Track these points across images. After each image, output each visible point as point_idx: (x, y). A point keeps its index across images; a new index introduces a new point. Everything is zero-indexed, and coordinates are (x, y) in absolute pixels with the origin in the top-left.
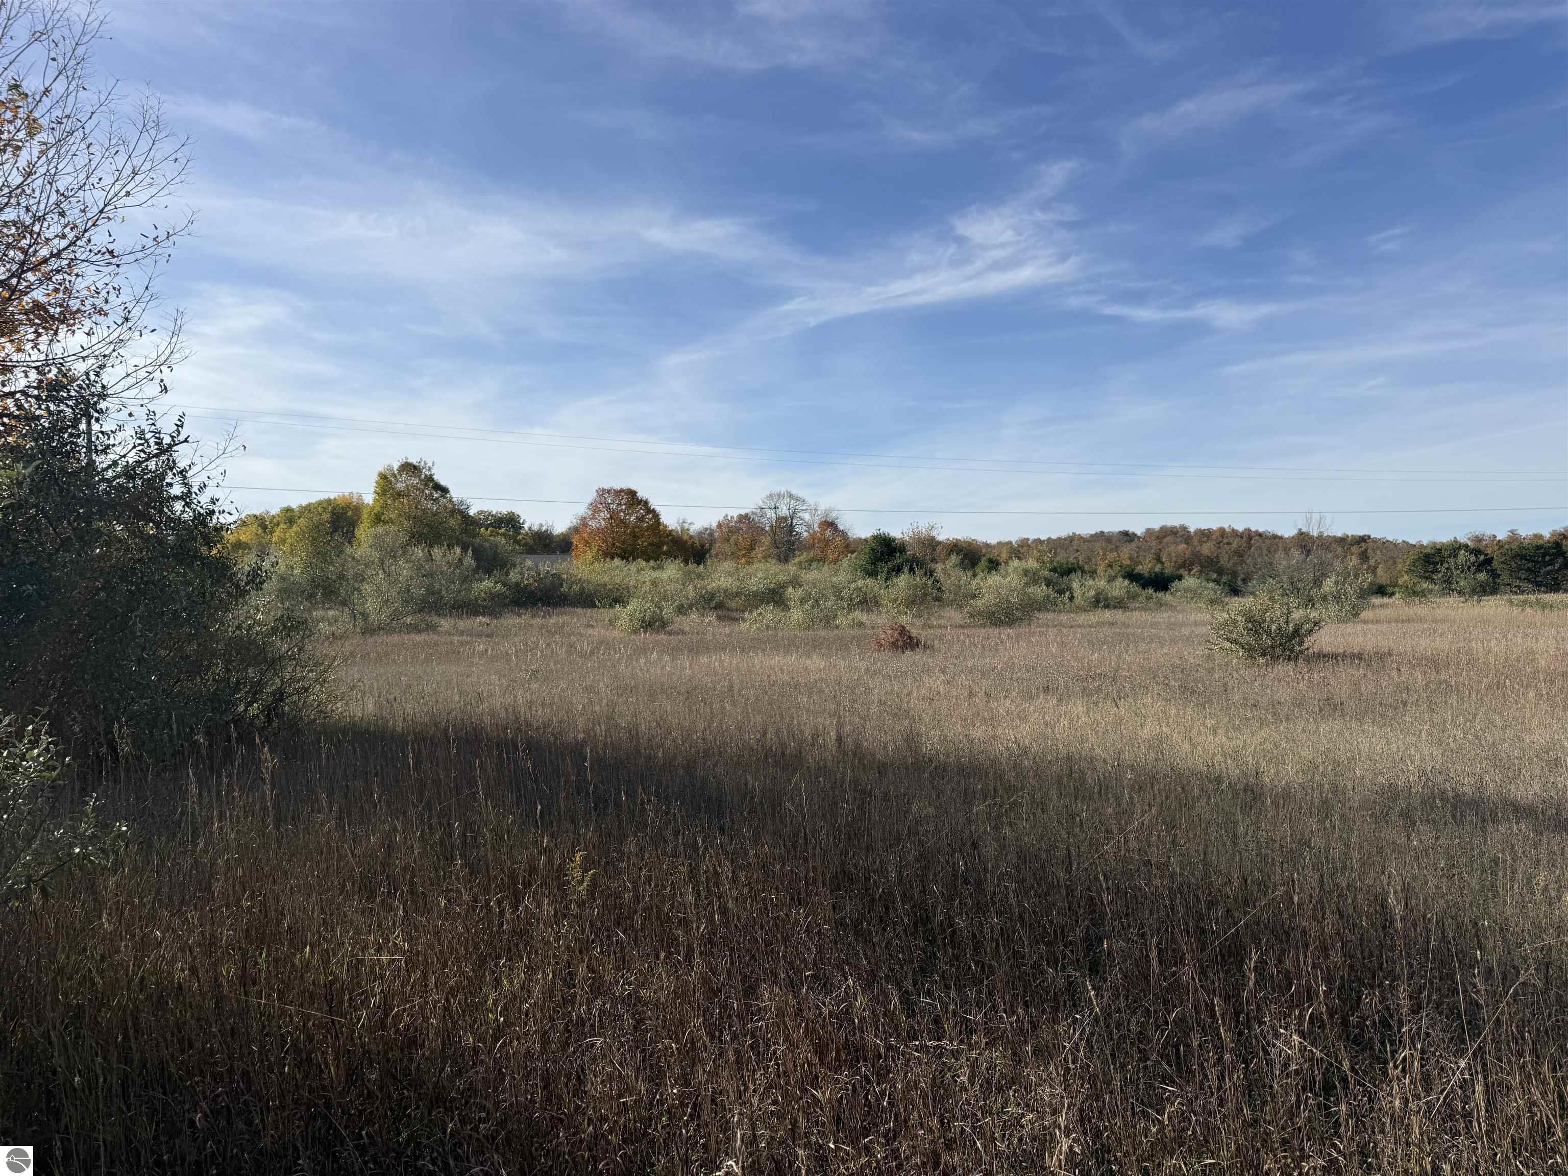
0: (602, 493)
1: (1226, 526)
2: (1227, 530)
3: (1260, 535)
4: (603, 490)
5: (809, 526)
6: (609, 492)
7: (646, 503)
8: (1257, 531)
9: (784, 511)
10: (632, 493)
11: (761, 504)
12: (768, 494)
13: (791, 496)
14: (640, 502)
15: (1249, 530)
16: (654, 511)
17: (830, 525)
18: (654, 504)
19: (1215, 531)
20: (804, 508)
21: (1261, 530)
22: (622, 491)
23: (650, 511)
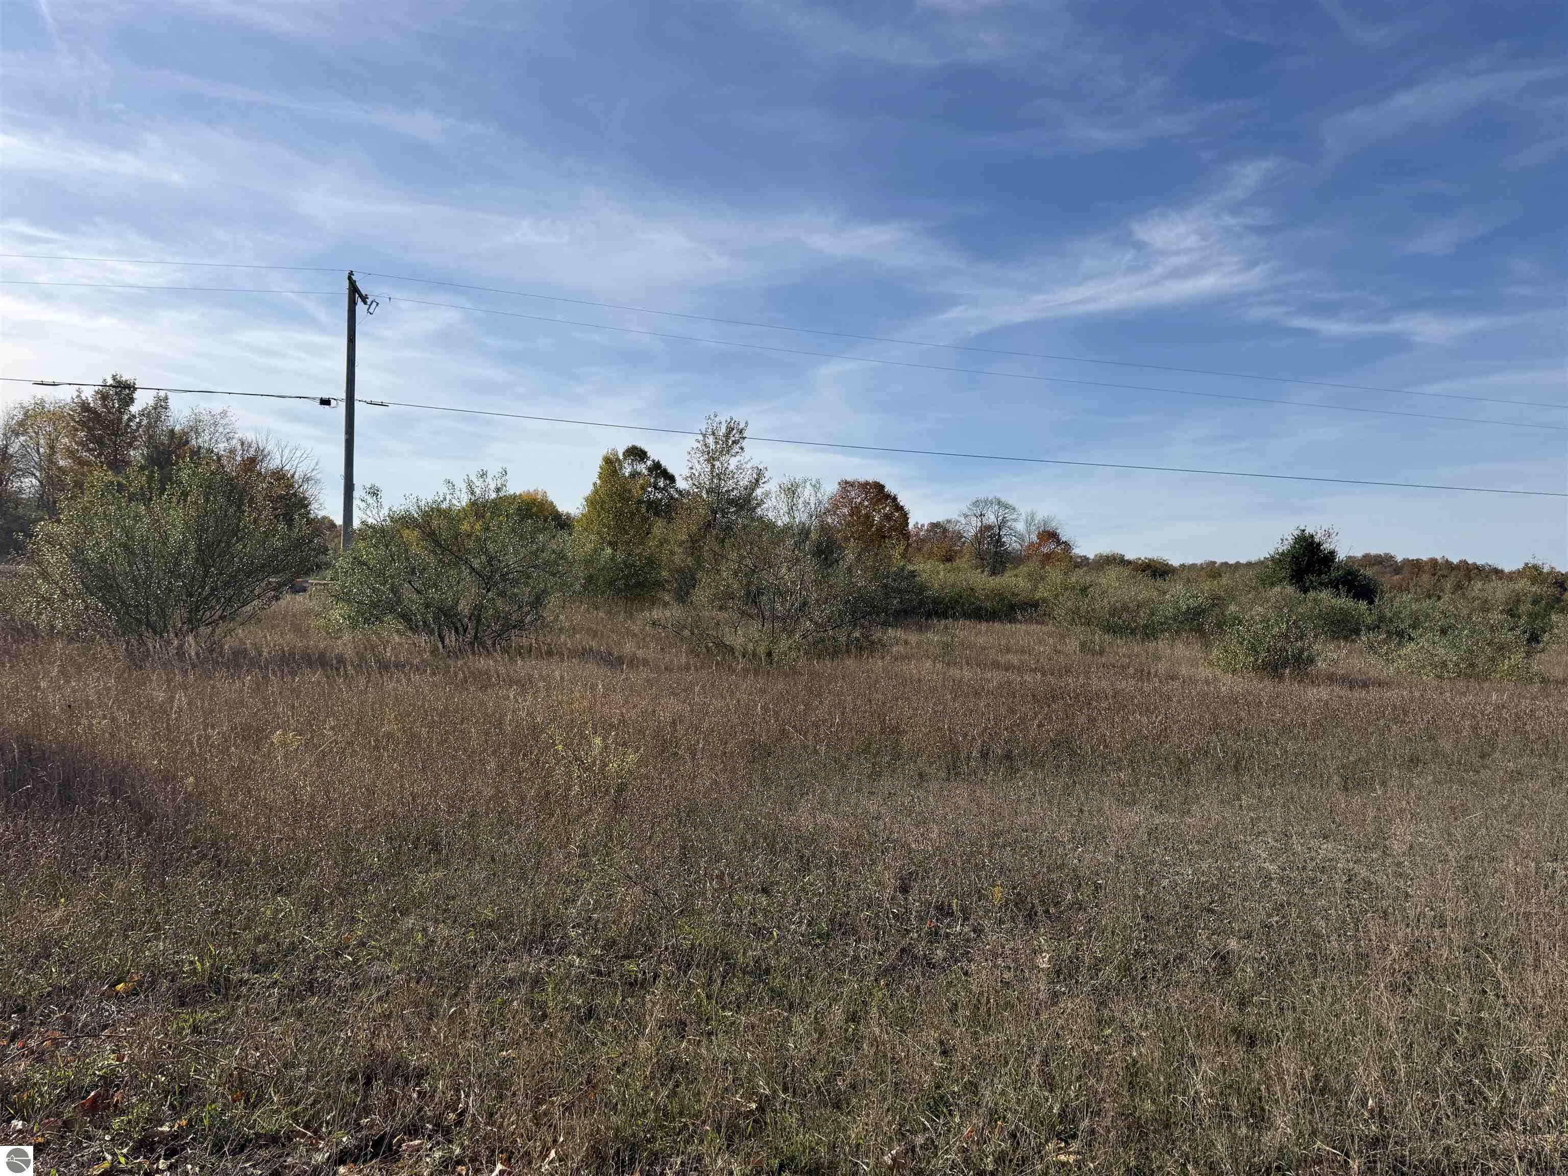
0: (846, 485)
1: (1438, 557)
2: (1440, 561)
3: (1478, 568)
4: (846, 482)
5: (1021, 538)
6: (852, 484)
7: (895, 499)
8: (1475, 564)
9: (991, 518)
10: (879, 487)
11: (966, 511)
12: (974, 500)
13: (999, 503)
14: (888, 496)
15: (1465, 562)
16: (902, 508)
17: (1050, 535)
18: (902, 500)
19: (1426, 563)
20: (1014, 516)
21: (1479, 562)
22: (867, 483)
23: (900, 508)
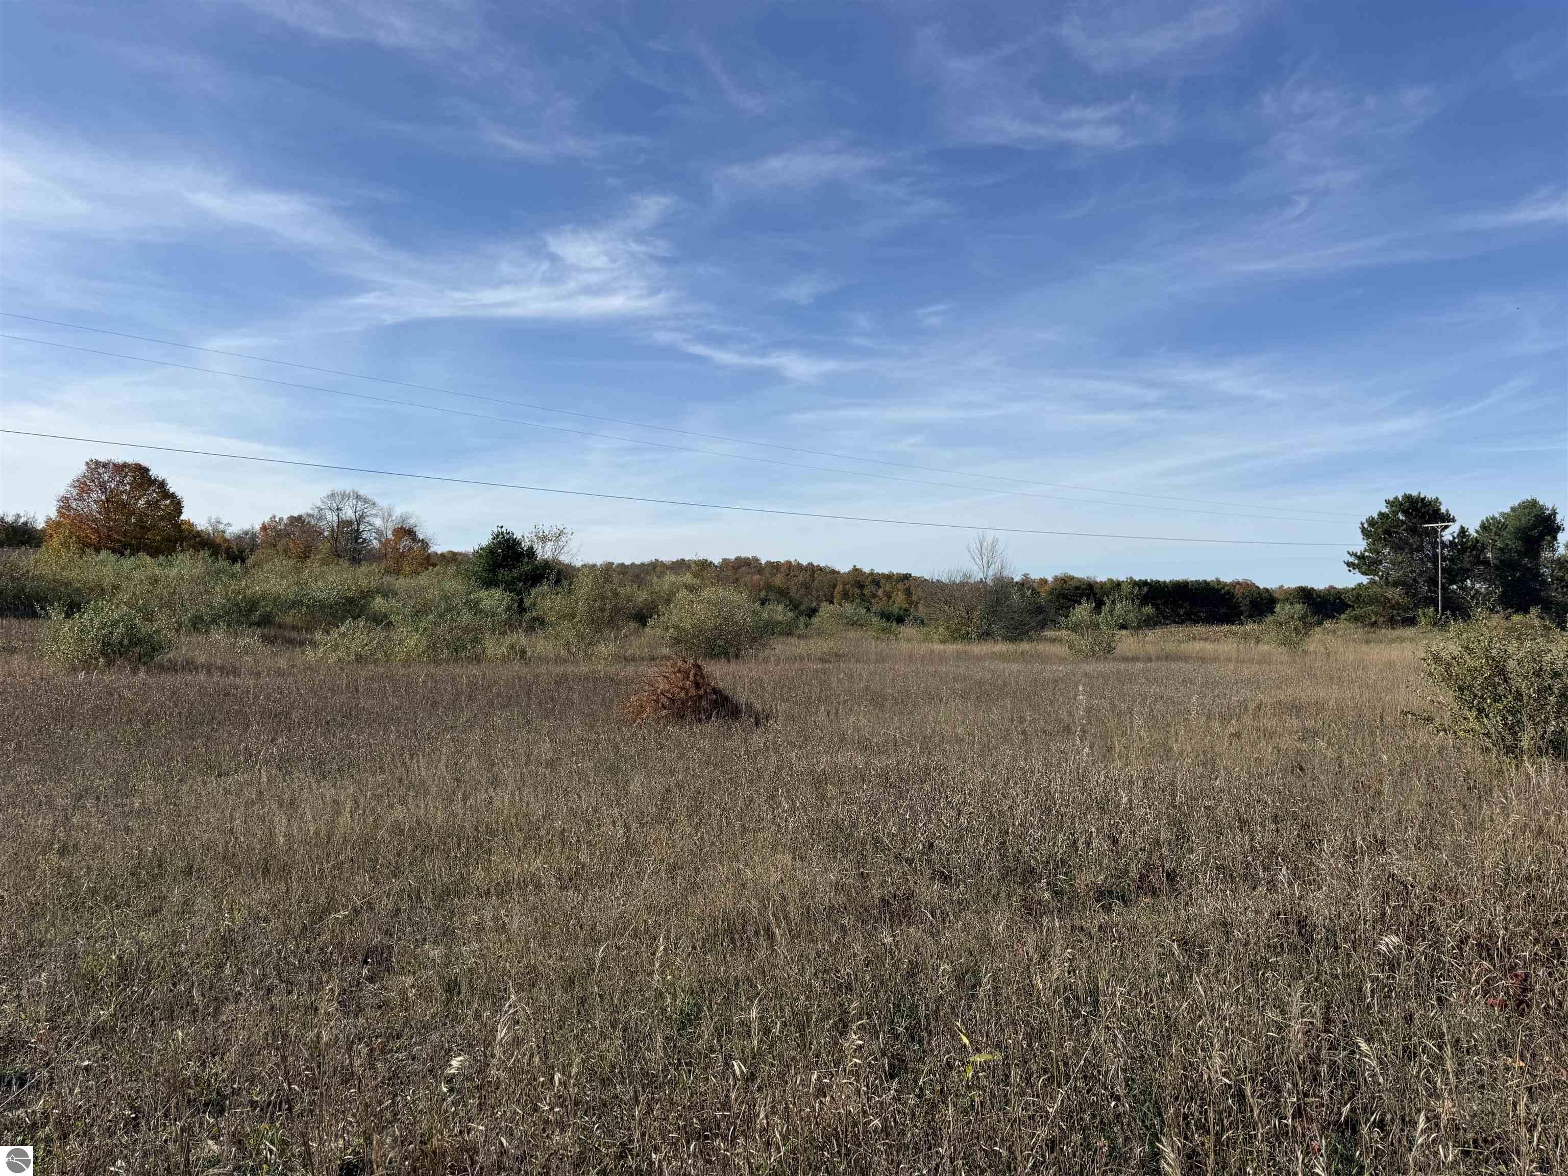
0: (95, 466)
1: (792, 560)
2: (794, 563)
3: (821, 569)
4: (97, 463)
5: (379, 532)
6: (105, 465)
7: (162, 484)
9: (348, 513)
10: (141, 471)
11: (319, 504)
12: (330, 493)
13: (358, 497)
14: (152, 482)
15: (812, 564)
16: (173, 496)
17: (406, 532)
19: (784, 564)
20: (374, 512)
21: (822, 565)
22: (125, 465)
23: (166, 494)
